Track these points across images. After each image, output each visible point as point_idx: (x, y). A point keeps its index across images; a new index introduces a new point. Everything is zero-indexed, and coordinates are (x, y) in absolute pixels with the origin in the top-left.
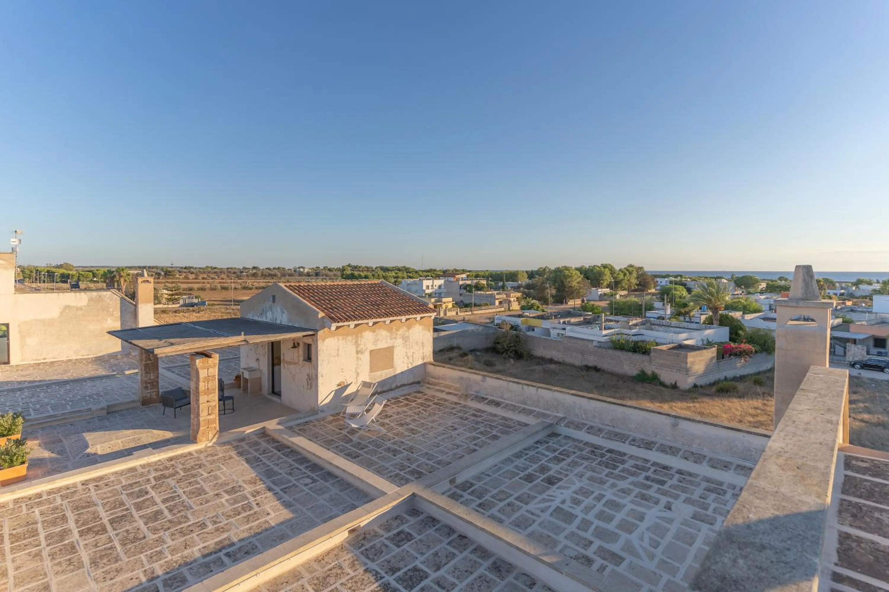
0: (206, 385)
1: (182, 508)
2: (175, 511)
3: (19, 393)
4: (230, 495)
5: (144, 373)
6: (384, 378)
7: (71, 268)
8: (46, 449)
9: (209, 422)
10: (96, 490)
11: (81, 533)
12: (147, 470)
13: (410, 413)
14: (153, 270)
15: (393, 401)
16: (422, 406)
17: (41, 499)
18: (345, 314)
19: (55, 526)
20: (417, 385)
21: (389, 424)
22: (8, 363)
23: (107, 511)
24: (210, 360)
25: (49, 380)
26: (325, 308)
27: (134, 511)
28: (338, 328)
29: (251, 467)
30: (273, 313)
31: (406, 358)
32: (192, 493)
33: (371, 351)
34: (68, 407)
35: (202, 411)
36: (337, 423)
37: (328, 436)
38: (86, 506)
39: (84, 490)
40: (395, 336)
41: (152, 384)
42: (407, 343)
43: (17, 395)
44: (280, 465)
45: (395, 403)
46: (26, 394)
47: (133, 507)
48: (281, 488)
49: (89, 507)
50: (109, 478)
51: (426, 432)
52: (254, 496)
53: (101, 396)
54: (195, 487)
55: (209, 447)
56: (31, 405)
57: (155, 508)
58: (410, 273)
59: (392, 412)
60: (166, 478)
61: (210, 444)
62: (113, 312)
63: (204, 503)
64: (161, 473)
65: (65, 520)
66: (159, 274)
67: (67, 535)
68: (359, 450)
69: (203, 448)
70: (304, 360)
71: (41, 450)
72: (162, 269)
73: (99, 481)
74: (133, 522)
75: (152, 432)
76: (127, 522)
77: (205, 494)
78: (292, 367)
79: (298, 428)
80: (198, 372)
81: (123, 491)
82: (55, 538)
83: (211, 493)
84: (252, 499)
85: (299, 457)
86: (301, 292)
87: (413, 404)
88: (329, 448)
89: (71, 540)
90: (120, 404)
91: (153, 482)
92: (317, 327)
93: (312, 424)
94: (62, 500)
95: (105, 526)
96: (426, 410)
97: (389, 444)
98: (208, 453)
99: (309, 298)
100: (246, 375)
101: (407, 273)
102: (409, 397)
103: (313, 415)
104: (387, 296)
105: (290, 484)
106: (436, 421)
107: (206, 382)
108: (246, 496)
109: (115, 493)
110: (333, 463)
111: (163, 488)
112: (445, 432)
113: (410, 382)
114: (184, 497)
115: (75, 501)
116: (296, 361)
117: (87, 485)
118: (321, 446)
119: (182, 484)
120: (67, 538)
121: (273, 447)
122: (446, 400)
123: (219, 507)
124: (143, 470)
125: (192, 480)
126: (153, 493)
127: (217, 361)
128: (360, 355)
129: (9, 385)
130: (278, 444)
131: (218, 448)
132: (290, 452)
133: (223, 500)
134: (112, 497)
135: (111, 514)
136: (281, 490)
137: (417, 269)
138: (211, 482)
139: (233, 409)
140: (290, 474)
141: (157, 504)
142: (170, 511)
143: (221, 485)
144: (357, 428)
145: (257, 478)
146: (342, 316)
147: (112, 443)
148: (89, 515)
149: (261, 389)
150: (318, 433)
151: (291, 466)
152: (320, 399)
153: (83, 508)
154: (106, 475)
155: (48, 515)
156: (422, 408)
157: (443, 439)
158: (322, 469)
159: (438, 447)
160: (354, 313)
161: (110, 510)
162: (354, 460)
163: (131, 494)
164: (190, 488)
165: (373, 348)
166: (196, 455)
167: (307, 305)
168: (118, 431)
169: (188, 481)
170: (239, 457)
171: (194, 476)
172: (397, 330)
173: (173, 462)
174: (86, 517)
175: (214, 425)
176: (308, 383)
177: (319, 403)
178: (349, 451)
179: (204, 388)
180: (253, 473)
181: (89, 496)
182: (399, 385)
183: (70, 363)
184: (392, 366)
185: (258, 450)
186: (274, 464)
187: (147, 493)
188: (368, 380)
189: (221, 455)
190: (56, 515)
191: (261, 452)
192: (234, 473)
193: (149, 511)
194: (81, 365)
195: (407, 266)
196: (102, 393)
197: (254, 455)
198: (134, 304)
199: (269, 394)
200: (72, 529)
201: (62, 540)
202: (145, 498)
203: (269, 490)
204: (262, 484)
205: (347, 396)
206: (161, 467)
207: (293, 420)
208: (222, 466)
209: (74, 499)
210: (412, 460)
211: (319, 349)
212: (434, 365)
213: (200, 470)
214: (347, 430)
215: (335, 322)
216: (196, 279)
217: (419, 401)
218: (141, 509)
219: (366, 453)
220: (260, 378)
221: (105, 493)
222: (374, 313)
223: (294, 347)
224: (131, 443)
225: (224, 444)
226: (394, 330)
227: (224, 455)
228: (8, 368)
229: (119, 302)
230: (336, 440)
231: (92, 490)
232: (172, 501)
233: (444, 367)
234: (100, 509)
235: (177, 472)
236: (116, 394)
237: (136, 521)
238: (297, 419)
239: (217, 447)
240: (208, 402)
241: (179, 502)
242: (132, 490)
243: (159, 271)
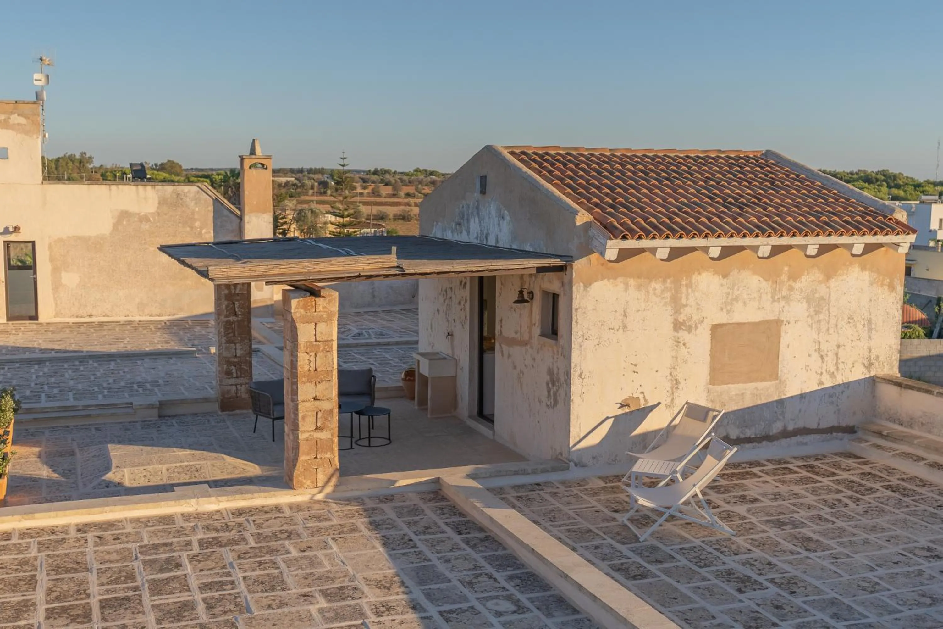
0: (312, 359)
1: (232, 607)
2: (216, 611)
3: (36, 367)
4: (329, 601)
5: (223, 340)
6: (748, 403)
7: (179, 171)
8: (46, 463)
9: (318, 445)
10: (96, 544)
11: (50, 614)
12: (192, 524)
13: (811, 499)
14: (316, 176)
15: (770, 466)
16: (851, 488)
17: (8, 542)
18: (645, 220)
19: (14, 591)
20: (847, 436)
21: (744, 518)
22: (35, 317)
23: (102, 585)
24: (320, 301)
25: (87, 352)
26: (597, 205)
27: (146, 595)
28: (624, 255)
29: (390, 555)
30: (481, 220)
31: (815, 356)
32: (258, 581)
33: (715, 328)
34: (100, 397)
35: (303, 418)
36: (611, 496)
37: (580, 520)
38: (72, 568)
39: (78, 540)
40: (784, 293)
41: (237, 365)
42: (821, 316)
43: (33, 370)
44: (454, 562)
45: (774, 472)
46: (46, 370)
47: (147, 585)
48: (442, 609)
49: (76, 571)
50: (124, 528)
51: (846, 551)
52: (378, 614)
53: (159, 385)
54: (267, 572)
55: (318, 502)
56: (46, 387)
57: (184, 597)
58: (898, 187)
59: (760, 491)
60: (221, 546)
61: (320, 497)
62: (201, 228)
63: (274, 606)
64: (214, 535)
65: (33, 586)
66: (324, 184)
67: (26, 611)
68: (649, 562)
69: (305, 503)
70: (543, 335)
71: (40, 465)
72: (332, 174)
73: (105, 530)
74: (139, 612)
75: (223, 458)
76: (128, 611)
77: (283, 589)
78: (516, 351)
79: (516, 494)
80: (296, 328)
81: (139, 555)
82: (8, 613)
83: (295, 591)
84: (373, 618)
85: (500, 552)
86: (544, 168)
87: (826, 481)
88: (577, 546)
89: (31, 622)
90: (183, 402)
91: (196, 549)
92: (573, 250)
93: (549, 490)
94: (39, 551)
95: (91, 609)
96: (858, 500)
97: (731, 563)
98: (313, 512)
99: (561, 180)
100: (425, 369)
101: (889, 187)
102: (817, 463)
103: (554, 470)
104: (776, 188)
105: (464, 606)
106: (883, 530)
107: (313, 354)
108: (361, 608)
109: (126, 556)
110: (571, 575)
111: (209, 563)
112: (901, 558)
113: (823, 425)
114: (242, 587)
115: (58, 556)
116: (526, 337)
117: (85, 532)
118: (559, 539)
119: (246, 561)
120: (26, 616)
121: (447, 524)
122: (924, 484)
123: (301, 620)
124: (185, 525)
125: (267, 558)
126: (188, 569)
127: (335, 308)
128: (683, 335)
129: (27, 353)
130: (462, 519)
131: (334, 507)
132: (482, 540)
133: (313, 609)
134: (117, 561)
135: (108, 591)
136: (441, 613)
137: (921, 179)
138: (302, 569)
139: (389, 439)
140: (470, 584)
141: (189, 590)
142: (209, 607)
143: (319, 578)
144: (653, 510)
145: (396, 579)
146: (637, 224)
147: (150, 468)
148: (72, 585)
149: (455, 405)
150: (560, 511)
151: (476, 567)
152: (575, 432)
153: (67, 571)
154: (120, 521)
155: (10, 571)
156: (850, 493)
157: (893, 576)
158: (545, 587)
159: (872, 592)
160: (671, 219)
161: (108, 584)
162: (630, 583)
163: (154, 561)
164: (257, 573)
165: (722, 318)
166: (288, 513)
167: (552, 193)
168: (165, 449)
169: (258, 559)
170: (369, 529)
171: (272, 551)
172: (794, 277)
173: (241, 519)
174: (65, 587)
175: (328, 455)
176: (549, 392)
177: (571, 444)
178: (624, 561)
179: (306, 368)
180: (389, 568)
181: (82, 553)
182: (790, 428)
183: (128, 327)
184: (774, 375)
185: (416, 523)
186: (439, 559)
187: (179, 566)
188: (703, 402)
189: (335, 521)
190: (22, 574)
191: (420, 528)
192: (352, 559)
193: (171, 599)
194: (145, 332)
195: (894, 170)
196: (161, 382)
197: (402, 532)
198: (236, 215)
199: (470, 417)
200: (38, 603)
201: (17, 618)
202: (172, 574)
203: (414, 608)
204: (404, 593)
205: (645, 436)
206: (217, 524)
207: (509, 474)
208: (331, 542)
209: (57, 553)
210: (788, 609)
211: (575, 305)
212: (899, 385)
213: (287, 542)
214: (628, 515)
215: (616, 237)
216: (394, 195)
217: (845, 475)
218: (159, 594)
219: (667, 572)
220: (455, 377)
221: (109, 553)
222: (727, 223)
223: (521, 300)
224: (183, 475)
225: (349, 501)
226: (784, 277)
227: (341, 523)
228: (35, 327)
229: (211, 208)
230: (597, 531)
231: (91, 543)
232: (217, 591)
233: (928, 392)
234: (93, 578)
235: (244, 539)
236: (183, 385)
237: (144, 613)
238: (516, 473)
239: (334, 505)
240: (315, 399)
241: (230, 594)
242: (154, 557)
243: (325, 178)
